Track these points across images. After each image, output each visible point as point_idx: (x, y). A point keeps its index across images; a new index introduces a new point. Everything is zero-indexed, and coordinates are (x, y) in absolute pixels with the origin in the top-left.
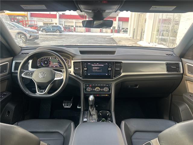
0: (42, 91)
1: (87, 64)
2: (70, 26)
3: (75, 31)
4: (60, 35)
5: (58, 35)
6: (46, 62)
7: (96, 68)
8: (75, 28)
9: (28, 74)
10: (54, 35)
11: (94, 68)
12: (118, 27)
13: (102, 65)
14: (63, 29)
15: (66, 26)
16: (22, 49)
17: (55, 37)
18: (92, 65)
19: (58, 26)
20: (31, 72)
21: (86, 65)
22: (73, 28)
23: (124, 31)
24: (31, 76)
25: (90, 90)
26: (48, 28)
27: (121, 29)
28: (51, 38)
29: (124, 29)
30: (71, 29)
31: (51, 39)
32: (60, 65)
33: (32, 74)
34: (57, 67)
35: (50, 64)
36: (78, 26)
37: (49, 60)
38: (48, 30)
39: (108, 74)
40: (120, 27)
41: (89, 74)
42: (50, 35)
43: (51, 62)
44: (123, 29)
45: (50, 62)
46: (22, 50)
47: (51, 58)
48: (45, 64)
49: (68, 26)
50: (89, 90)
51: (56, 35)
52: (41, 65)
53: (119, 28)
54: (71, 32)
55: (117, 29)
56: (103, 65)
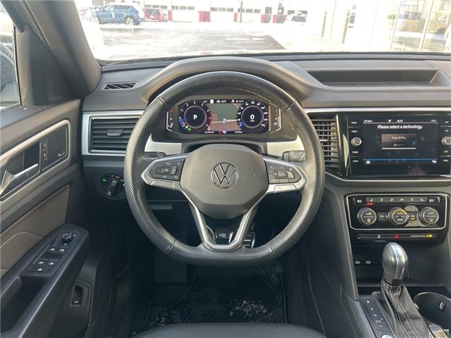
0: (224, 235)
1: (360, 123)
2: (158, 6)
3: (170, 19)
4: (135, 29)
5: (130, 30)
6: (195, 117)
7: (395, 137)
8: (170, 13)
9: (165, 174)
10: (120, 30)
11: (385, 138)
12: (279, 8)
13: (415, 127)
14: (142, 15)
15: (148, 6)
16: (104, 69)
17: (125, 34)
18: (379, 126)
19: (128, 7)
20: (174, 162)
21: (355, 127)
22: (166, 12)
23: (294, 19)
24: (176, 177)
25: (372, 220)
26: (104, 11)
27: (285, 13)
28: (116, 38)
29: (293, 12)
30: (162, 13)
31: (117, 41)
32: (243, 127)
33: (179, 172)
34: (233, 132)
35: (209, 122)
36: (177, 7)
37: (206, 108)
38: (104, 16)
39: (440, 160)
40: (283, 9)
41: (368, 162)
42: (112, 30)
43: (214, 116)
44: (291, 12)
45: (209, 115)
46: (103, 72)
47: (215, 101)
48: (192, 122)
49: (154, 6)
50: (369, 220)
51: (126, 30)
52: (180, 126)
53: (280, 11)
54: (163, 21)
55: (276, 13)
56: (420, 127)
